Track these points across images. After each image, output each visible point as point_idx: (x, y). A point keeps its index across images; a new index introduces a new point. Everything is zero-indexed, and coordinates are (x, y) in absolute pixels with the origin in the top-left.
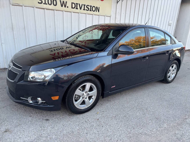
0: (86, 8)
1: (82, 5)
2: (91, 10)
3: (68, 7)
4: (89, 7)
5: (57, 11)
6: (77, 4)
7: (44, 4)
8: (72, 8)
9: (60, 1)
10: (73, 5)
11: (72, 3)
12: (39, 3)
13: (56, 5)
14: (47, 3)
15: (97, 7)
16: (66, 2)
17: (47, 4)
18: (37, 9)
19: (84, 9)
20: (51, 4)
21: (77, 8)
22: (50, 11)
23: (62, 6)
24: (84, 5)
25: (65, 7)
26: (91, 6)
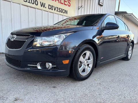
0: (58, 10)
1: (56, 7)
2: (61, 12)
3: (46, 8)
4: (61, 10)
5: (38, 10)
6: (52, 6)
7: (28, 2)
8: (49, 8)
9: (41, 2)
10: (50, 6)
11: (49, 5)
12: (24, 1)
13: (37, 5)
14: (30, 2)
15: (66, 11)
16: (45, 4)
18: (22, 6)
19: (57, 11)
20: (33, 4)
21: (52, 9)
22: (33, 9)
23: (42, 6)
24: (57, 8)
25: (44, 7)
26: (62, 9)
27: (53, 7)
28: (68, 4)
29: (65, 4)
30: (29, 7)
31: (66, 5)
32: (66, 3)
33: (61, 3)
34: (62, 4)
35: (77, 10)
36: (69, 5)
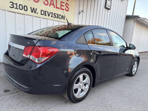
1: (50, 13)
2: (57, 18)
3: (37, 13)
4: (56, 15)
5: (27, 16)
6: (46, 11)
7: (15, 8)
8: (41, 14)
9: (31, 8)
10: (42, 12)
12: (10, 7)
13: (27, 10)
15: (63, 16)
16: (36, 9)
17: (18, 9)
18: (8, 12)
19: (52, 16)
20: (22, 9)
21: (46, 15)
22: (21, 15)
23: (32, 12)
24: (52, 13)
25: (35, 12)
26: (58, 14)
27: (47, 13)
28: (65, 9)
29: (61, 9)
30: (16, 13)
31: (64, 10)
32: (62, 7)
33: (57, 8)
34: (59, 8)
35: (78, 15)
36: (67, 9)
